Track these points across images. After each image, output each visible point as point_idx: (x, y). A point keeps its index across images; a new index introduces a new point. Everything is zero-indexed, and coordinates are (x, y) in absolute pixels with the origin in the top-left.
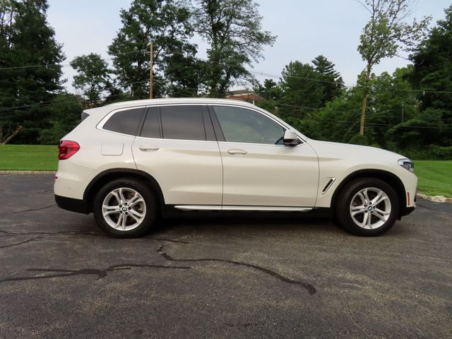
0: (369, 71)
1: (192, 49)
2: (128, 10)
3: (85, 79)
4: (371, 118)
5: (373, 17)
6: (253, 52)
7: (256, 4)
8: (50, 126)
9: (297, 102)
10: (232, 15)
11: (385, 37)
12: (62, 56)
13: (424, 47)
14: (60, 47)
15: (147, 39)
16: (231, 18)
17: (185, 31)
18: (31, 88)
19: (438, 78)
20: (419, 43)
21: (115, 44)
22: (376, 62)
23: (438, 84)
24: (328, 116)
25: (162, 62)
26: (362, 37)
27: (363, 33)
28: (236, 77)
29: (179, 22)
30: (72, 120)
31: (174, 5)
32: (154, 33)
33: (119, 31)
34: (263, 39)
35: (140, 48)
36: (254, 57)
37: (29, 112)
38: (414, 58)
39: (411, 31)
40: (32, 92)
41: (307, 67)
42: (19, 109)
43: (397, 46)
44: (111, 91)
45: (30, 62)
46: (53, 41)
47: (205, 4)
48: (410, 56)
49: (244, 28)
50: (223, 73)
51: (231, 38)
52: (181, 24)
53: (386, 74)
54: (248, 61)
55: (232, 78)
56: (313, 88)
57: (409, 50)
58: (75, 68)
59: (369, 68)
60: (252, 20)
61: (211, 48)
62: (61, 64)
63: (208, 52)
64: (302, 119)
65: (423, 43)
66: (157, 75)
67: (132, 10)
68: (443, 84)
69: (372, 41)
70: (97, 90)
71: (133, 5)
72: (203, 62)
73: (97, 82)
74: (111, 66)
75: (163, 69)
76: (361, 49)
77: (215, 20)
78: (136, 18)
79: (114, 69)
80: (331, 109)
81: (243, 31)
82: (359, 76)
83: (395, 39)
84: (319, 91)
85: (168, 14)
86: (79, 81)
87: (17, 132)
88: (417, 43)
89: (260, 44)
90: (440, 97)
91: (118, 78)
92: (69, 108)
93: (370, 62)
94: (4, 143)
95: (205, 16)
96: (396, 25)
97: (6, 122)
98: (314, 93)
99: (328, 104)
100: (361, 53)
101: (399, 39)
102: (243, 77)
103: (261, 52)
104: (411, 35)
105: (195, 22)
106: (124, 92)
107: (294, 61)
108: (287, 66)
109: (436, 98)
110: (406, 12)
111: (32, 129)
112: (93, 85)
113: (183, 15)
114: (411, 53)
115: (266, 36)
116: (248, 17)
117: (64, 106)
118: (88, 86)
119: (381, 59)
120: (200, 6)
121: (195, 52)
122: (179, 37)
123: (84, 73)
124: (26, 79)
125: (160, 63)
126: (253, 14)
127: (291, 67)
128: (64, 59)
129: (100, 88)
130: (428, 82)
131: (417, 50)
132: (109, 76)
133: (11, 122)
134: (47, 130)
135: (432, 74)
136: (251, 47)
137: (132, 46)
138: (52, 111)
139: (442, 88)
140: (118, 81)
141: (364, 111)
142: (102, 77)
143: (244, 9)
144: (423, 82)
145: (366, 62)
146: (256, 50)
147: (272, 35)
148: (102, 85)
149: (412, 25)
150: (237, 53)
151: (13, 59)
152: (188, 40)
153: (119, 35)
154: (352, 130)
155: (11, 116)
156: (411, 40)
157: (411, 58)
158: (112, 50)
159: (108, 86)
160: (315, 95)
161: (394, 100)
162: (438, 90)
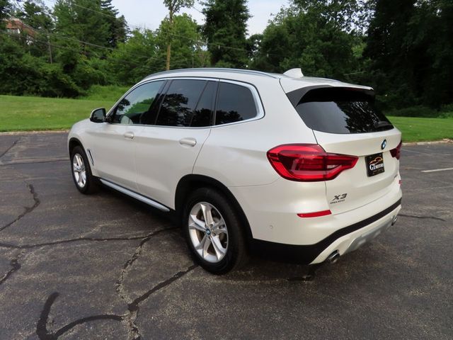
0: (171, 18)
13: (214, 3)
19: (226, 35)
22: (176, 10)
23: (226, 40)
38: (206, 12)
48: (204, 9)
59: (171, 14)
68: (230, 41)
82: (162, 22)
90: (228, 52)
93: (171, 8)
109: (225, 53)
114: (205, 7)
130: (219, 37)
131: (209, 5)
135: (221, 30)
139: (229, 44)
144: (216, 37)
157: (204, 12)
160: (101, 32)
161: (183, 48)
162: (227, 46)
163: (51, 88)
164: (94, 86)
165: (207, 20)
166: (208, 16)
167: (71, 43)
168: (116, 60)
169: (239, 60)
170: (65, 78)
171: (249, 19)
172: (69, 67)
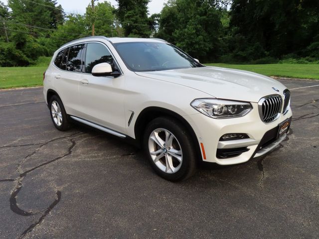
0: (93, 5)
9: (29, 22)
19: (133, 15)
23: (134, 19)
24: (62, 37)
56: (41, 13)
64: (38, 38)
68: (137, 19)
80: (63, 31)
82: (87, 9)
84: (46, 15)
90: (136, 27)
98: (43, 17)
99: (59, 26)
109: (133, 28)
130: (128, 17)
135: (130, 12)
139: (136, 22)
144: (126, 17)
160: (44, 18)
161: (105, 26)
162: (134, 23)
163: (8, 61)
164: (41, 58)
165: (119, 5)
166: (119, 2)
167: (20, 27)
168: (57, 38)
169: (144, 33)
170: (18, 53)
171: (149, 3)
172: (20, 45)
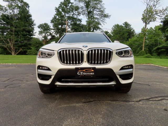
0: (146, 27)
1: (80, 20)
2: (57, 7)
3: (43, 32)
4: (147, 44)
5: (147, 7)
6: (103, 21)
7: (103, 4)
8: (31, 49)
9: (118, 39)
10: (94, 8)
11: (152, 15)
12: (35, 24)
13: (167, 17)
14: (34, 21)
15: (64, 17)
16: (94, 9)
17: (77, 14)
18: (24, 35)
20: (165, 16)
21: (53, 19)
22: (148, 24)
24: (130, 44)
25: (69, 25)
26: (143, 15)
27: (143, 13)
28: (96, 30)
29: (75, 11)
30: (38, 47)
31: (74, 5)
32: (67, 15)
33: (54, 15)
34: (106, 16)
35: (62, 20)
36: (103, 23)
37: (23, 44)
38: (163, 22)
39: (161, 12)
40: (24, 37)
41: (121, 26)
42: (20, 43)
43: (156, 18)
44: (52, 36)
45: (24, 26)
46: (31, 19)
47: (85, 4)
48: (161, 21)
49: (99, 12)
50: (92, 29)
51: (94, 16)
52: (76, 12)
53: (151, 28)
54: (100, 24)
55: (95, 31)
56: (123, 34)
57: (161, 19)
58: (39, 28)
59: (146, 26)
60: (102, 9)
61: (87, 20)
62: (34, 27)
63: (86, 21)
65: (166, 16)
66: (68, 30)
67: (59, 7)
69: (146, 16)
70: (47, 36)
71: (60, 5)
72: (84, 25)
73: (47, 33)
74: (52, 27)
75: (70, 28)
76: (143, 19)
77: (89, 10)
78: (60, 10)
79: (53, 28)
81: (99, 14)
82: (142, 29)
83: (155, 15)
84: (125, 35)
85: (72, 8)
86: (41, 33)
87: (20, 51)
88: (164, 16)
89: (105, 18)
91: (54, 31)
92: (37, 42)
93: (146, 24)
94: (15, 55)
95: (85, 9)
96: (156, 10)
97: (16, 47)
98: (124, 36)
99: (130, 39)
100: (143, 20)
101: (157, 15)
102: (99, 30)
103: (105, 21)
104: (161, 13)
105: (81, 11)
106: (56, 36)
107: (116, 24)
108: (114, 26)
110: (159, 5)
111: (24, 50)
112: (45, 34)
113: (77, 8)
114: (162, 20)
115: (107, 15)
116: (100, 8)
117: (36, 42)
118: (44, 35)
119: (150, 23)
120: (83, 5)
121: (81, 21)
122: (75, 16)
123: (42, 30)
124: (22, 32)
125: (69, 26)
126: (102, 7)
127: (115, 26)
128: (35, 25)
129: (48, 35)
131: (164, 19)
132: (51, 31)
133: (18, 48)
134: (30, 50)
136: (102, 19)
137: (59, 20)
138: (32, 43)
140: (54, 33)
141: (144, 42)
142: (49, 31)
143: (99, 6)
144: (167, 31)
145: (145, 24)
146: (103, 20)
147: (109, 15)
148: (48, 34)
149: (162, 10)
150: (96, 22)
151: (18, 25)
152: (79, 17)
153: (54, 16)
154: (140, 49)
155: (17, 45)
156: (161, 15)
157: (161, 22)
158: (52, 21)
159: (51, 34)
161: (155, 38)
165: (164, 25)
